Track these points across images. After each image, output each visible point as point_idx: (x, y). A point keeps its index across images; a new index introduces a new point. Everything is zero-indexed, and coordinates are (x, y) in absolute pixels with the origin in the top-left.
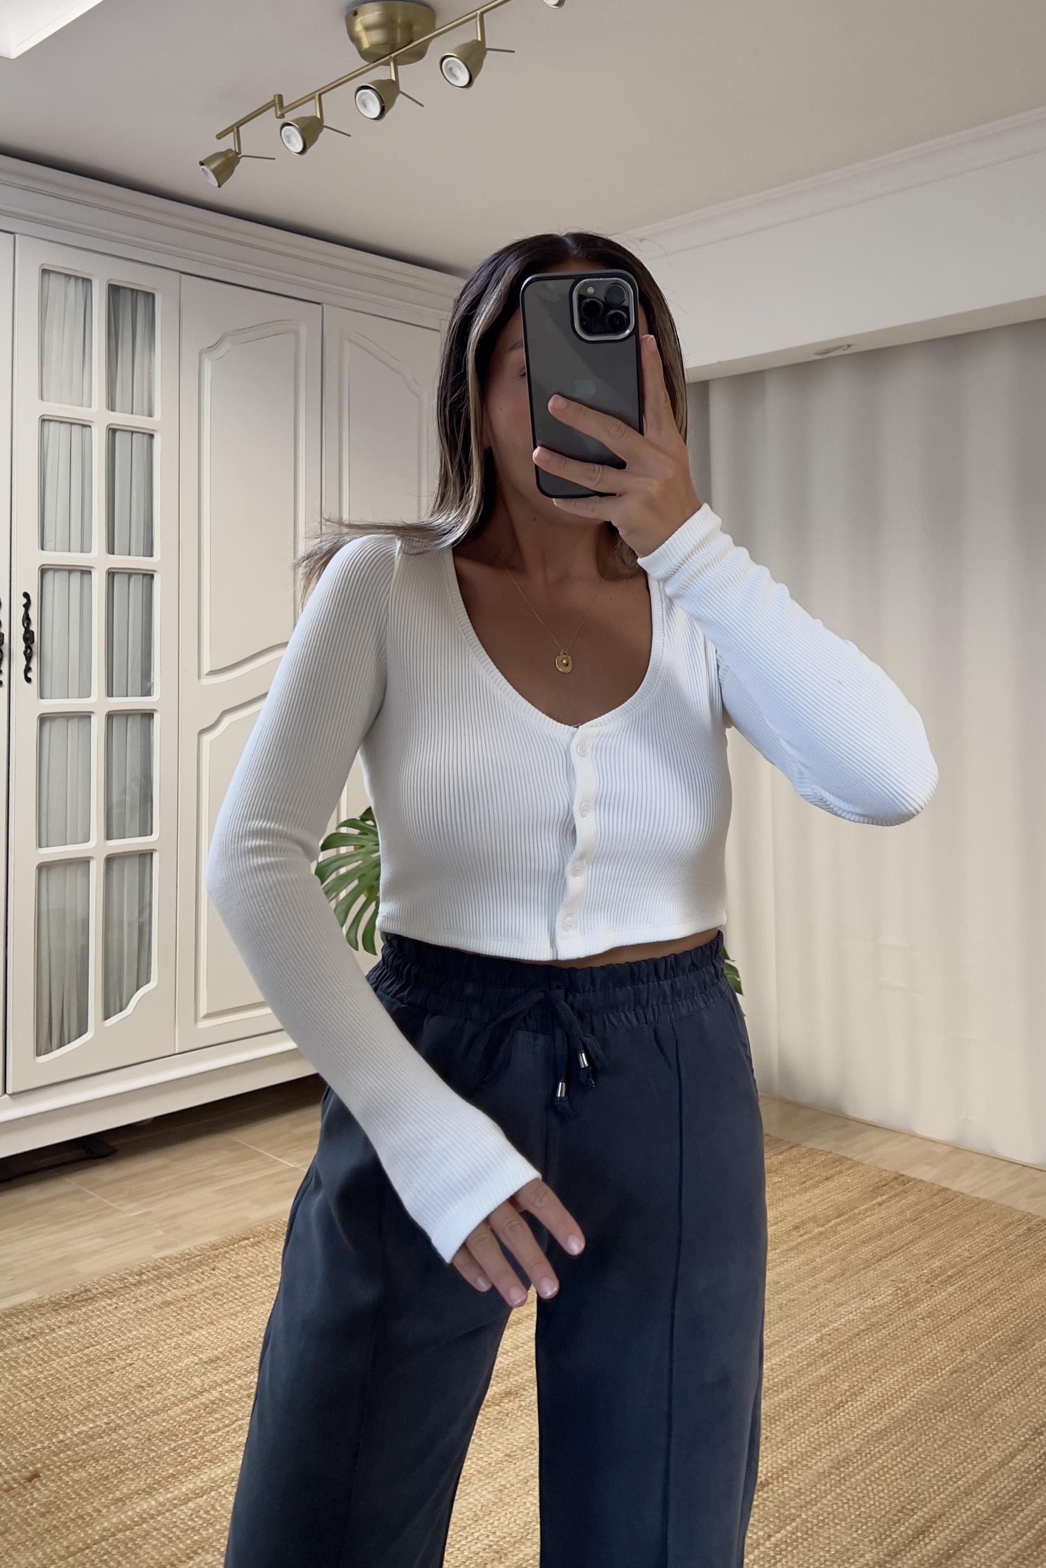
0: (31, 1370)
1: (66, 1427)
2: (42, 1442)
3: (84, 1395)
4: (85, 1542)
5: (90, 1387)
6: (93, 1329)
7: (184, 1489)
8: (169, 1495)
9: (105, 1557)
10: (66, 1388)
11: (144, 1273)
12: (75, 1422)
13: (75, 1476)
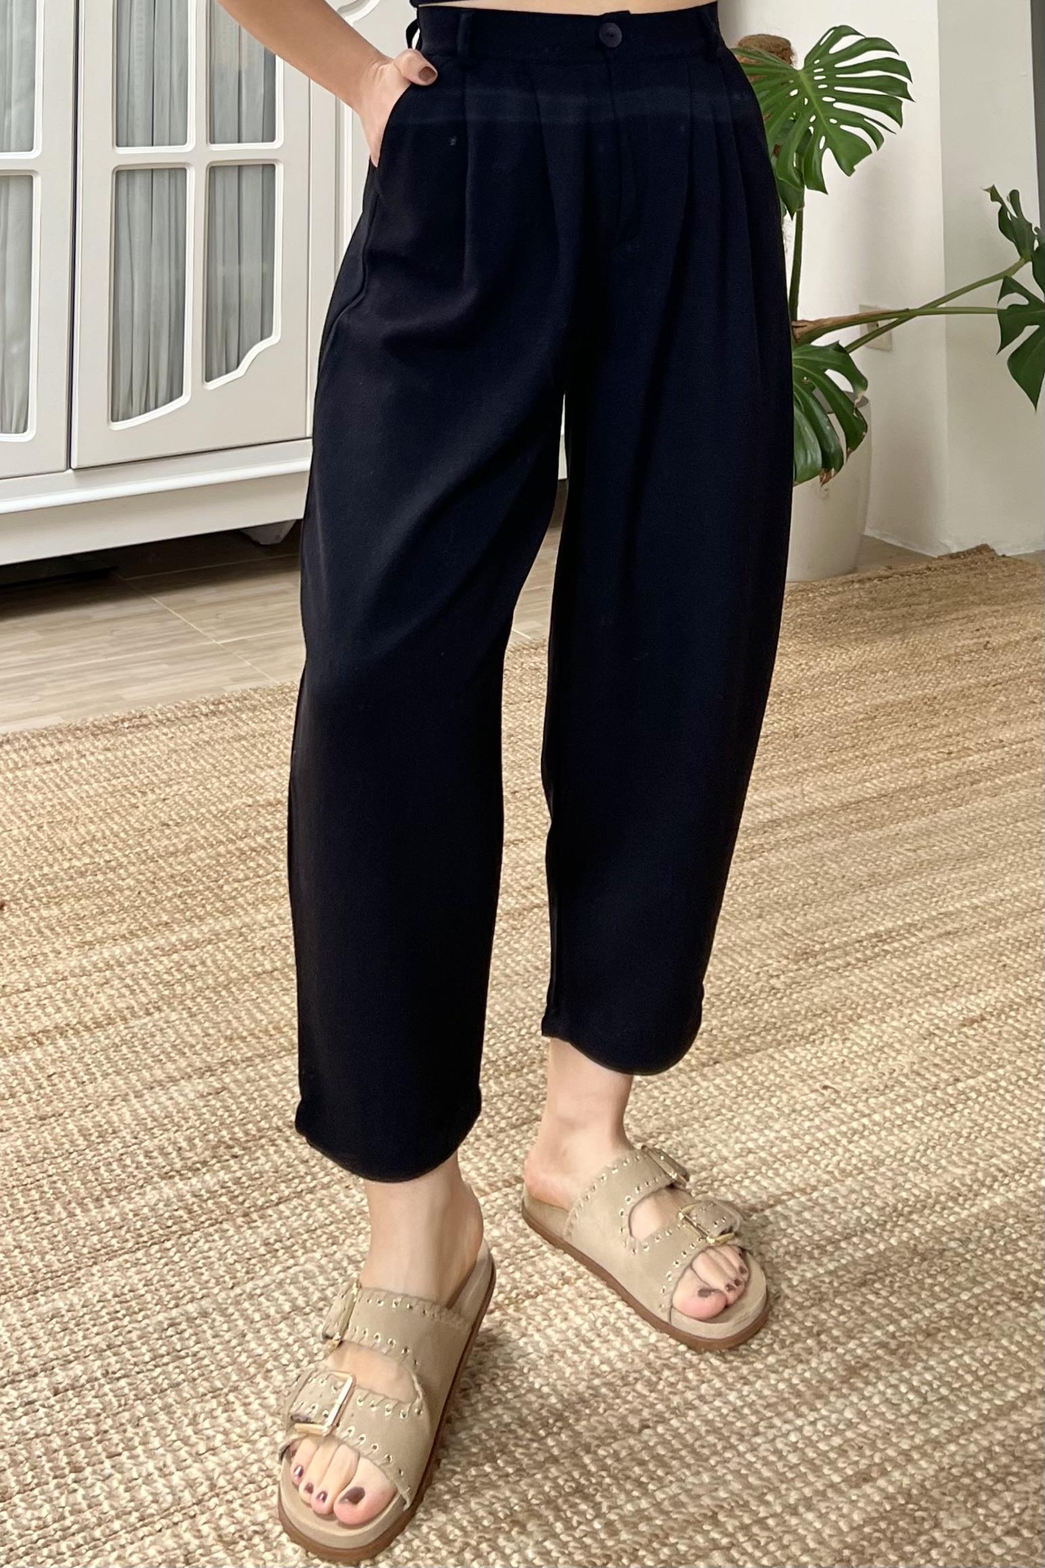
0: (40, 797)
1: (55, 860)
2: (21, 874)
3: (92, 828)
4: (27, 984)
5: (101, 819)
6: (132, 758)
7: (173, 939)
8: (151, 944)
9: (46, 1002)
10: (74, 820)
11: (220, 703)
12: (69, 856)
13: (45, 913)
